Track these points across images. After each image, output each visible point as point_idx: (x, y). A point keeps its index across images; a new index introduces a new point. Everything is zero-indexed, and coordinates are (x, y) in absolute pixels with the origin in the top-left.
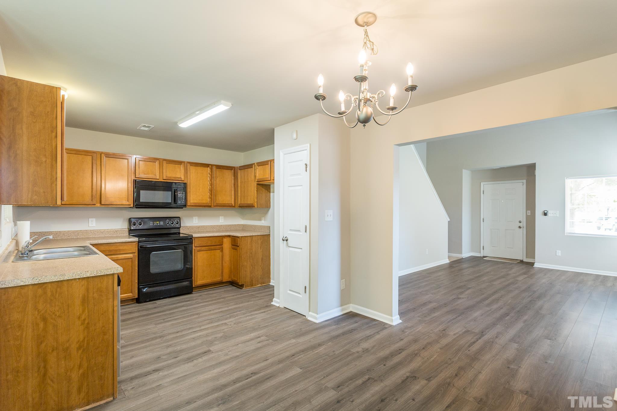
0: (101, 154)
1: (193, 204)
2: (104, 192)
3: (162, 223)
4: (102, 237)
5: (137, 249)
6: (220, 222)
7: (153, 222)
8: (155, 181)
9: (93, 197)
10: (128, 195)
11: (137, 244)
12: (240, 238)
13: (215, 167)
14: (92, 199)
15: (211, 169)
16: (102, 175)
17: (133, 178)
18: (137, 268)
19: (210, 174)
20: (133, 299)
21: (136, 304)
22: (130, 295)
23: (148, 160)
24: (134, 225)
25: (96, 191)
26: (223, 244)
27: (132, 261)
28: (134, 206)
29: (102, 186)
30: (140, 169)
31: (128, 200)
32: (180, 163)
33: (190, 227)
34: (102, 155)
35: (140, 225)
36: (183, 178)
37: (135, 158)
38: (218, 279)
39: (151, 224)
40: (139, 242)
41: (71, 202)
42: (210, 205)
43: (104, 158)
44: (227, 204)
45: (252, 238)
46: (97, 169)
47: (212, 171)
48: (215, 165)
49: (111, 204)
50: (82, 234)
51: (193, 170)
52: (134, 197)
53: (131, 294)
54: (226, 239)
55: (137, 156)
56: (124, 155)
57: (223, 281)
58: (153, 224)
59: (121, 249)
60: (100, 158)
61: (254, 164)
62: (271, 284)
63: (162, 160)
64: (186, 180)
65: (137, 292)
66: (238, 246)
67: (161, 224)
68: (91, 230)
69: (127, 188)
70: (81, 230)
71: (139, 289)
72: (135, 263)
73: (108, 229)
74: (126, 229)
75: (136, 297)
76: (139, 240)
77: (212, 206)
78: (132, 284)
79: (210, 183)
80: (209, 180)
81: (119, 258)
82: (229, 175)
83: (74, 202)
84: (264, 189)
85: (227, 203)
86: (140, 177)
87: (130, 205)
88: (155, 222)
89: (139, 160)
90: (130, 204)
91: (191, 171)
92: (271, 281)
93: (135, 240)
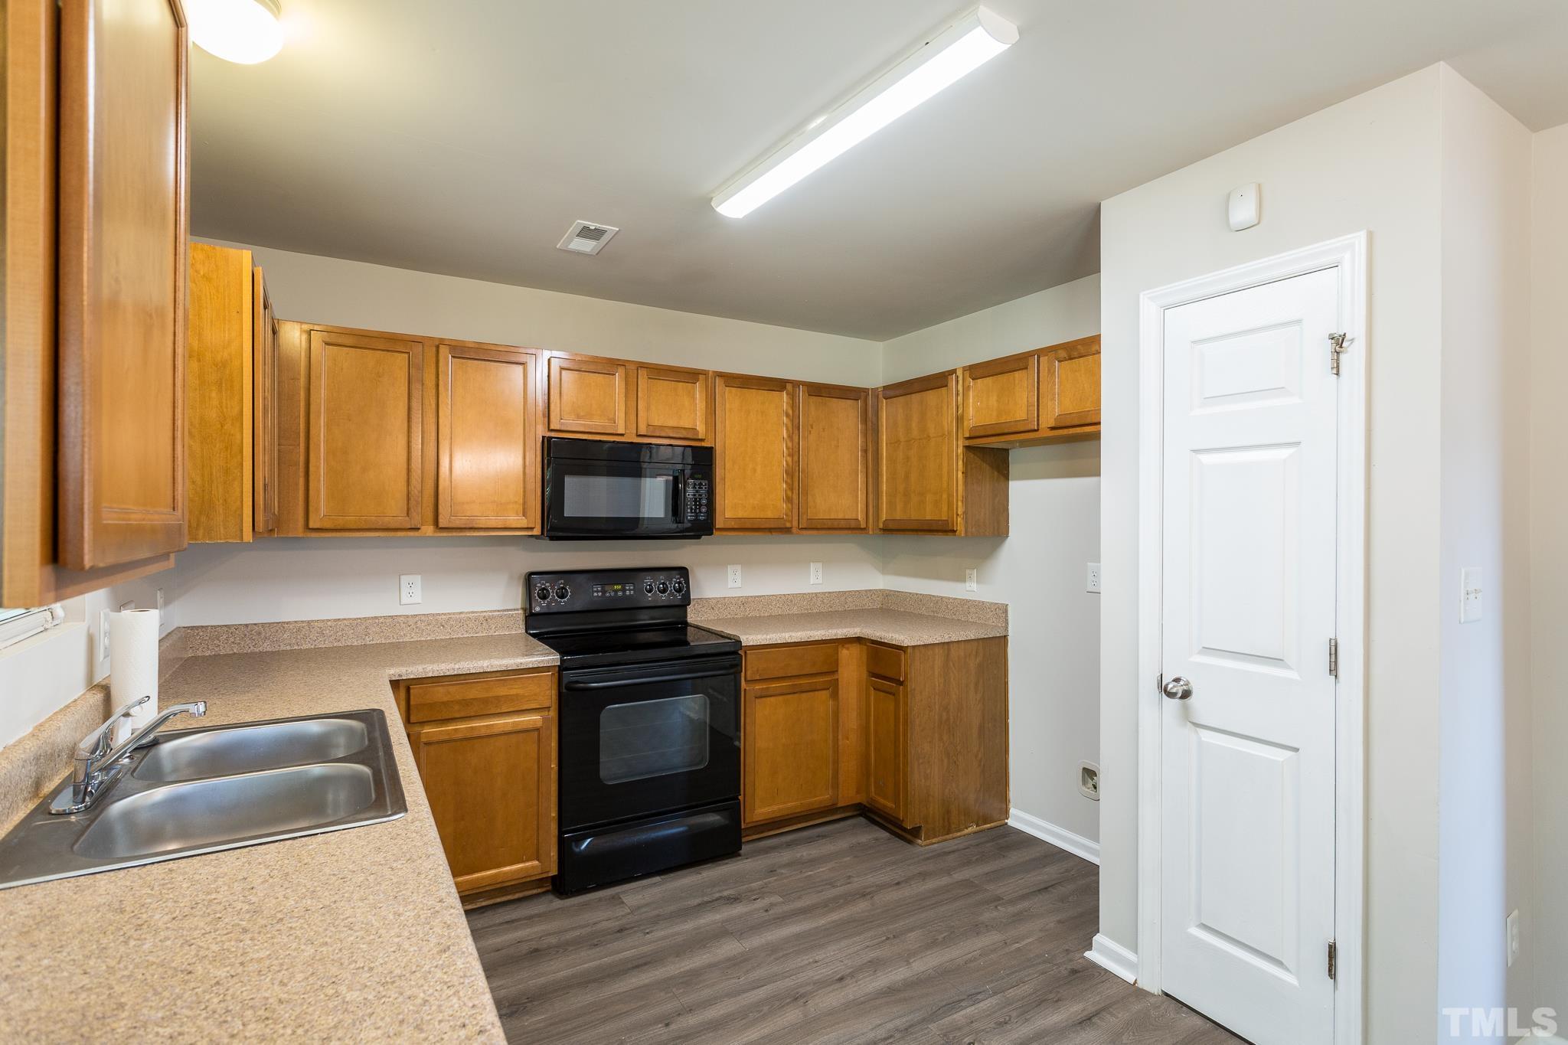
0: (438, 347)
1: (733, 524)
2: (448, 483)
3: (630, 590)
4: (441, 639)
5: (555, 697)
6: (812, 583)
7: (603, 585)
8: (614, 442)
9: (412, 502)
10: (524, 492)
11: (557, 674)
12: (909, 650)
13: (806, 388)
14: (408, 510)
15: (792, 397)
16: (441, 421)
17: (541, 431)
18: (554, 766)
19: (787, 415)
20: (540, 882)
21: (551, 897)
22: (533, 867)
23: (592, 368)
24: (544, 597)
25: (420, 481)
26: (840, 670)
27: (539, 740)
28: (542, 533)
29: (441, 462)
30: (565, 397)
31: (524, 509)
32: (692, 375)
33: (718, 600)
34: (443, 350)
35: (562, 596)
36: (701, 428)
37: (549, 360)
38: (822, 797)
39: (595, 594)
40: (562, 668)
41: (340, 522)
42: (788, 525)
43: (449, 363)
44: (842, 522)
45: (949, 650)
46: (426, 402)
47: (794, 405)
48: (804, 384)
49: (471, 526)
50: (378, 629)
51: (731, 399)
52: (546, 497)
53: (536, 863)
54: (848, 649)
55: (556, 353)
56: (512, 349)
57: (839, 805)
58: (604, 592)
59: (502, 696)
60: (434, 359)
61: (954, 371)
62: (1011, 822)
63: (633, 367)
64: (711, 436)
65: (554, 853)
66: (901, 683)
67: (628, 593)
68: (407, 616)
69: (522, 470)
70: (376, 618)
71: (561, 842)
72: (550, 745)
73: (461, 613)
74: (517, 610)
75: (554, 872)
76: (562, 661)
77: (794, 530)
78: (538, 822)
79: (787, 448)
80: (785, 436)
81: (496, 731)
82: (846, 417)
83: (351, 520)
84: (988, 467)
85: (840, 516)
86: (563, 428)
87: (532, 529)
88: (607, 588)
89: (562, 369)
90: (530, 526)
91: (727, 406)
92: (1012, 811)
93: (548, 661)
